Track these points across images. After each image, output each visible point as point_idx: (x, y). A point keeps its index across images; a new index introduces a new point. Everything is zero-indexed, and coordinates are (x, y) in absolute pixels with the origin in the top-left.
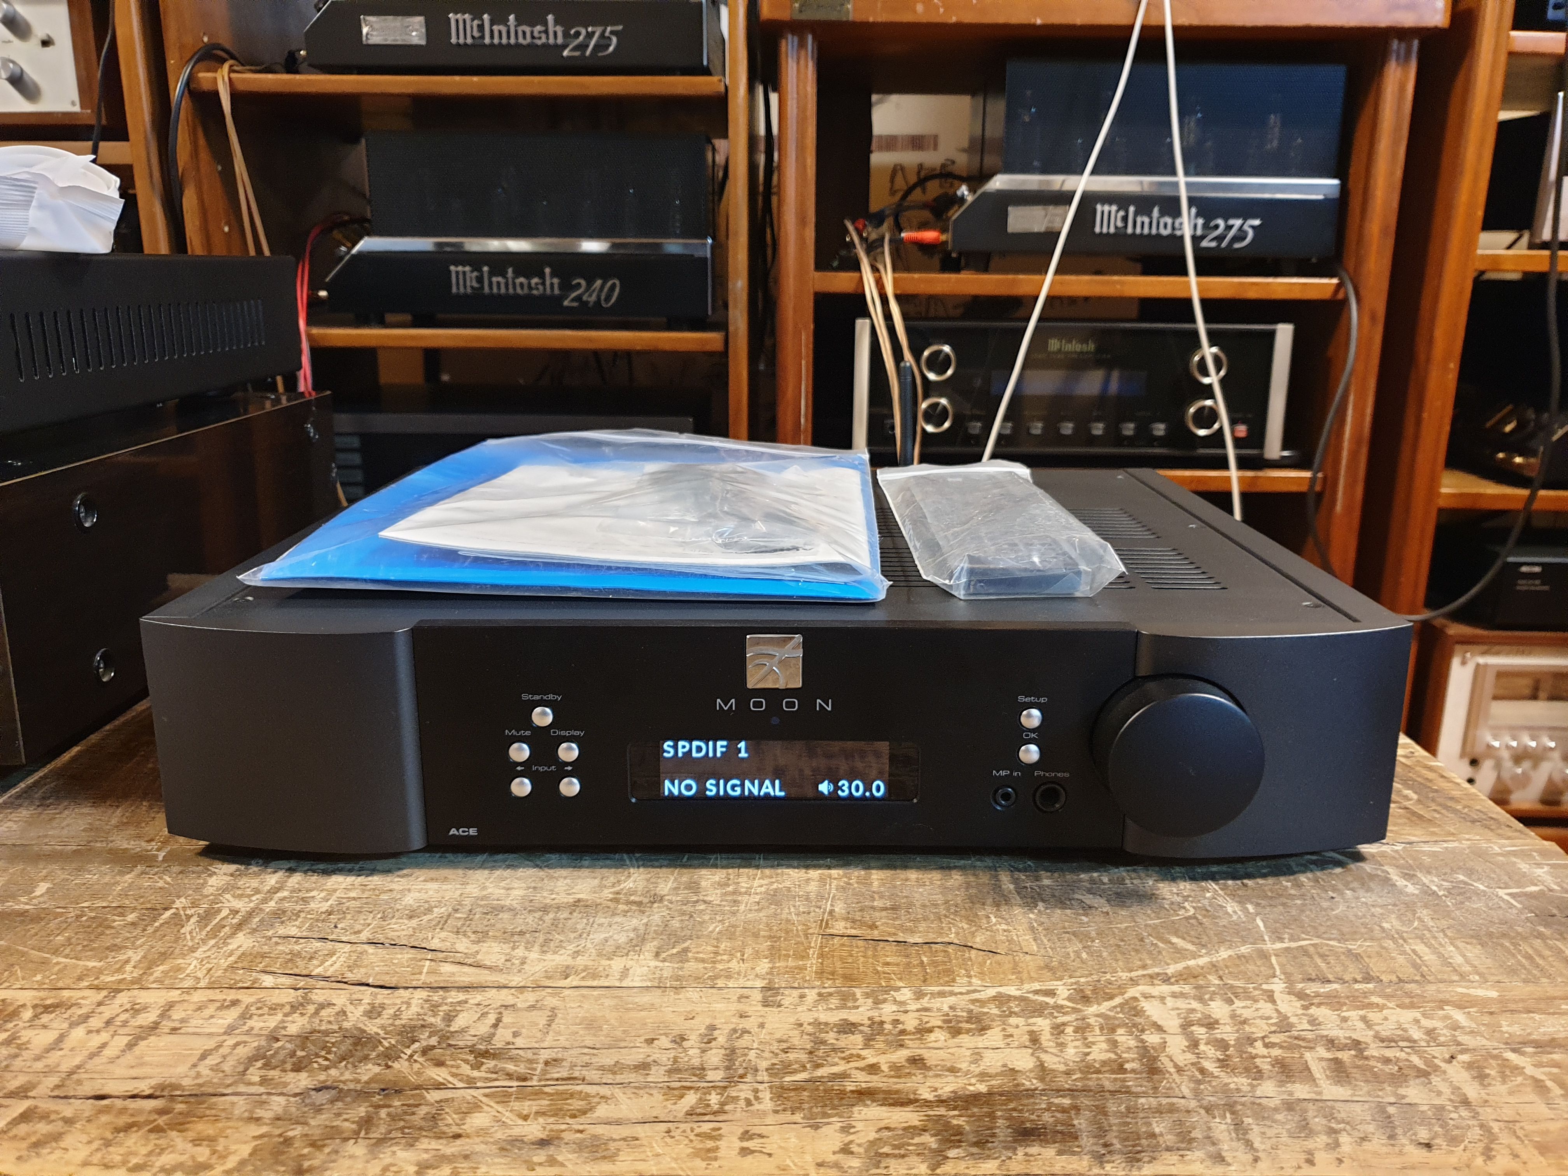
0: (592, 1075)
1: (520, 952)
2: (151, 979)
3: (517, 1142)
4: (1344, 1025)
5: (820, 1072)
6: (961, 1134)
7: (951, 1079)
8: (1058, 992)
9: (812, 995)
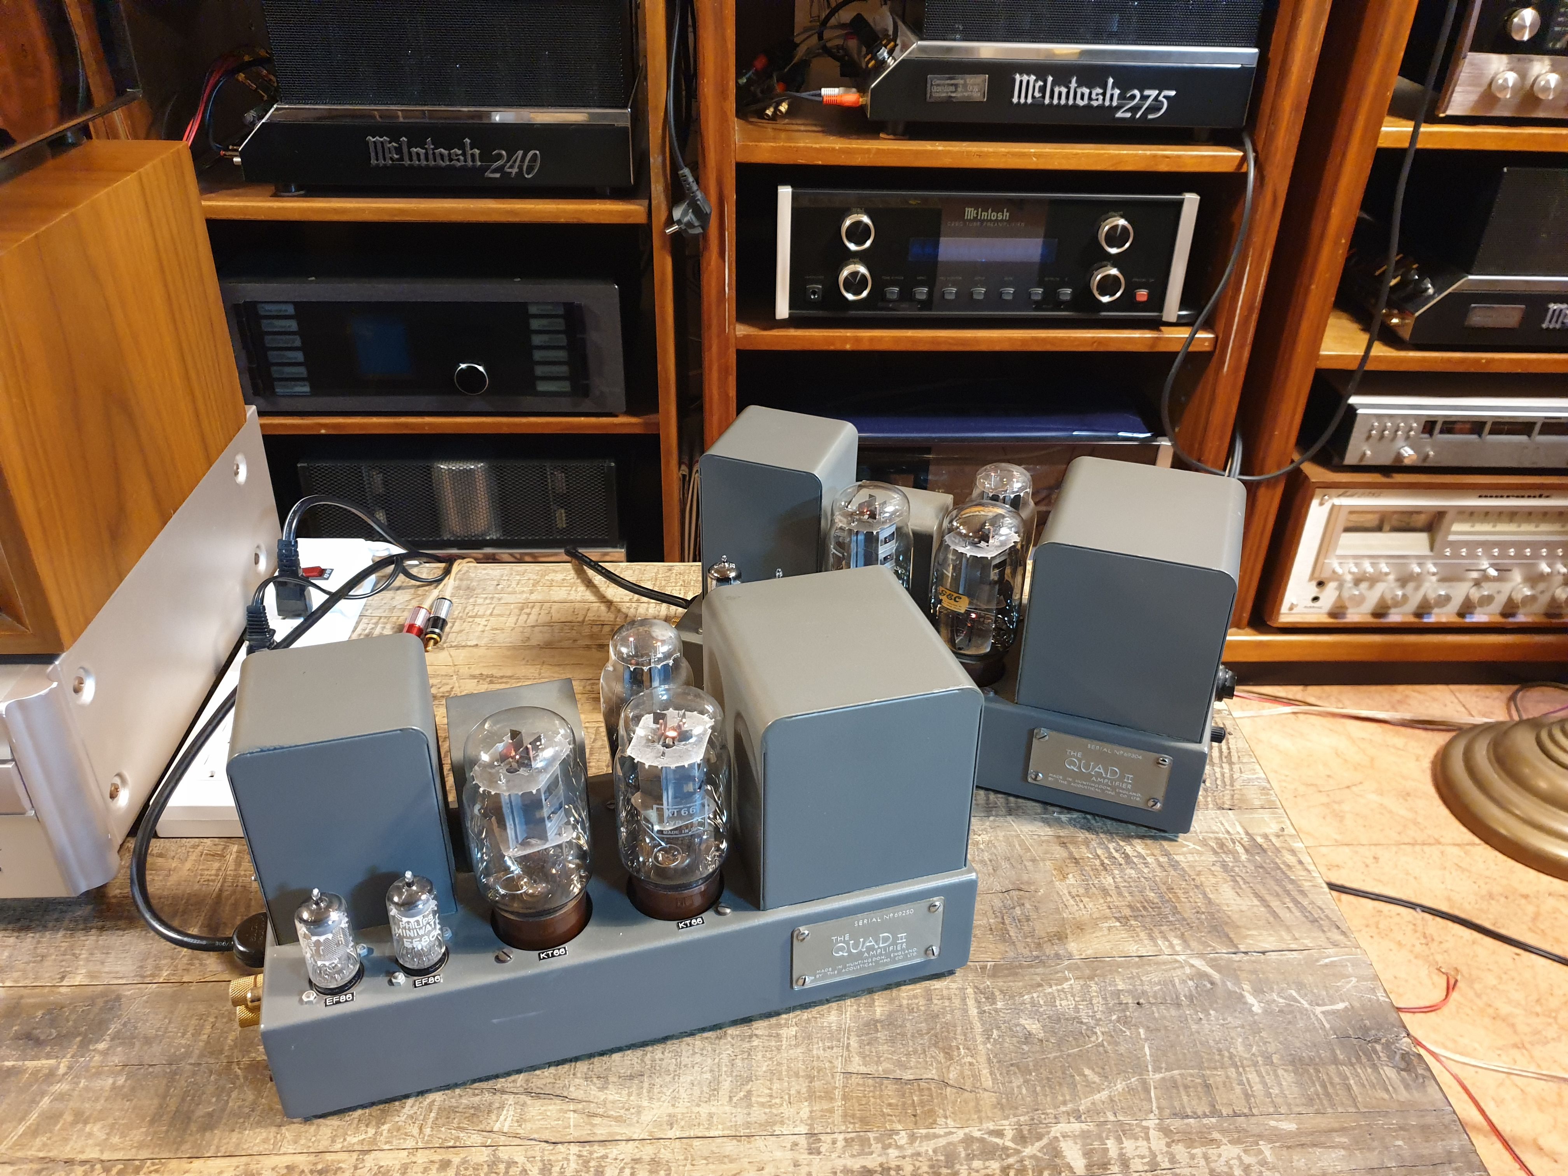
8: (1005, 1132)
9: (840, 1139)
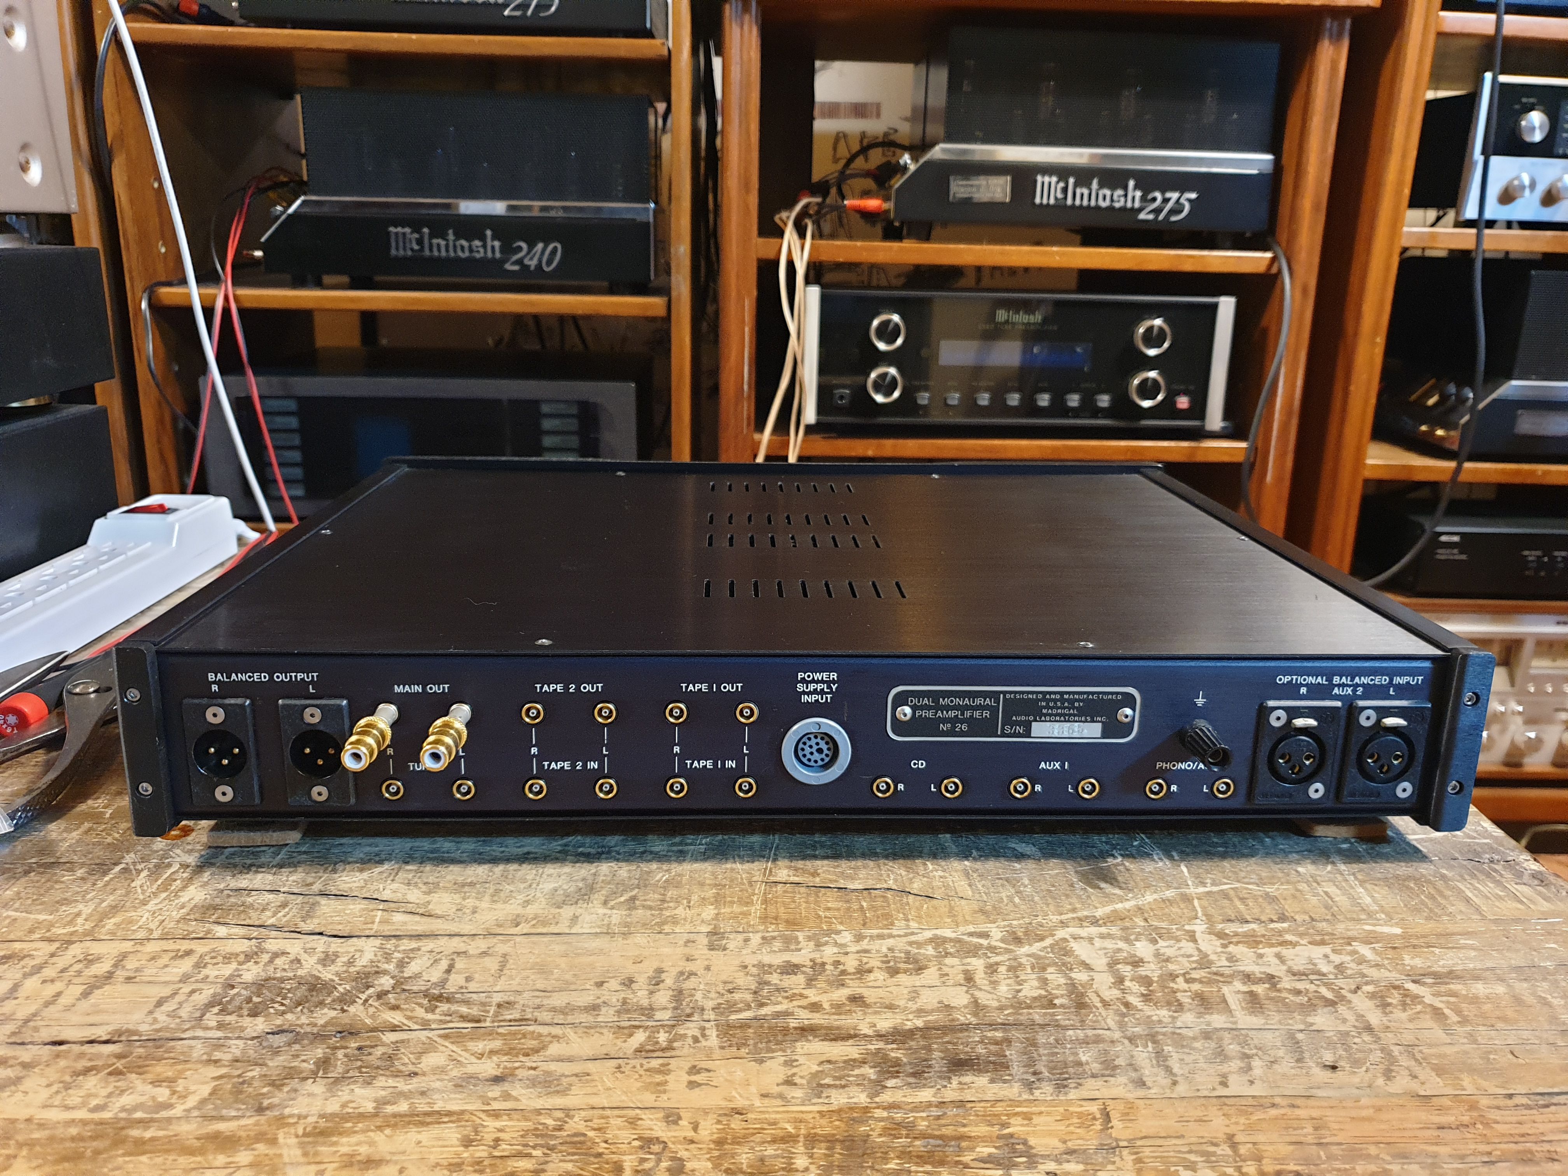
0: (545, 1016)
1: (470, 902)
2: (103, 930)
3: (471, 1078)
4: (1260, 961)
5: (764, 1011)
6: (899, 1065)
7: (889, 1015)
8: (992, 934)
9: (756, 939)
